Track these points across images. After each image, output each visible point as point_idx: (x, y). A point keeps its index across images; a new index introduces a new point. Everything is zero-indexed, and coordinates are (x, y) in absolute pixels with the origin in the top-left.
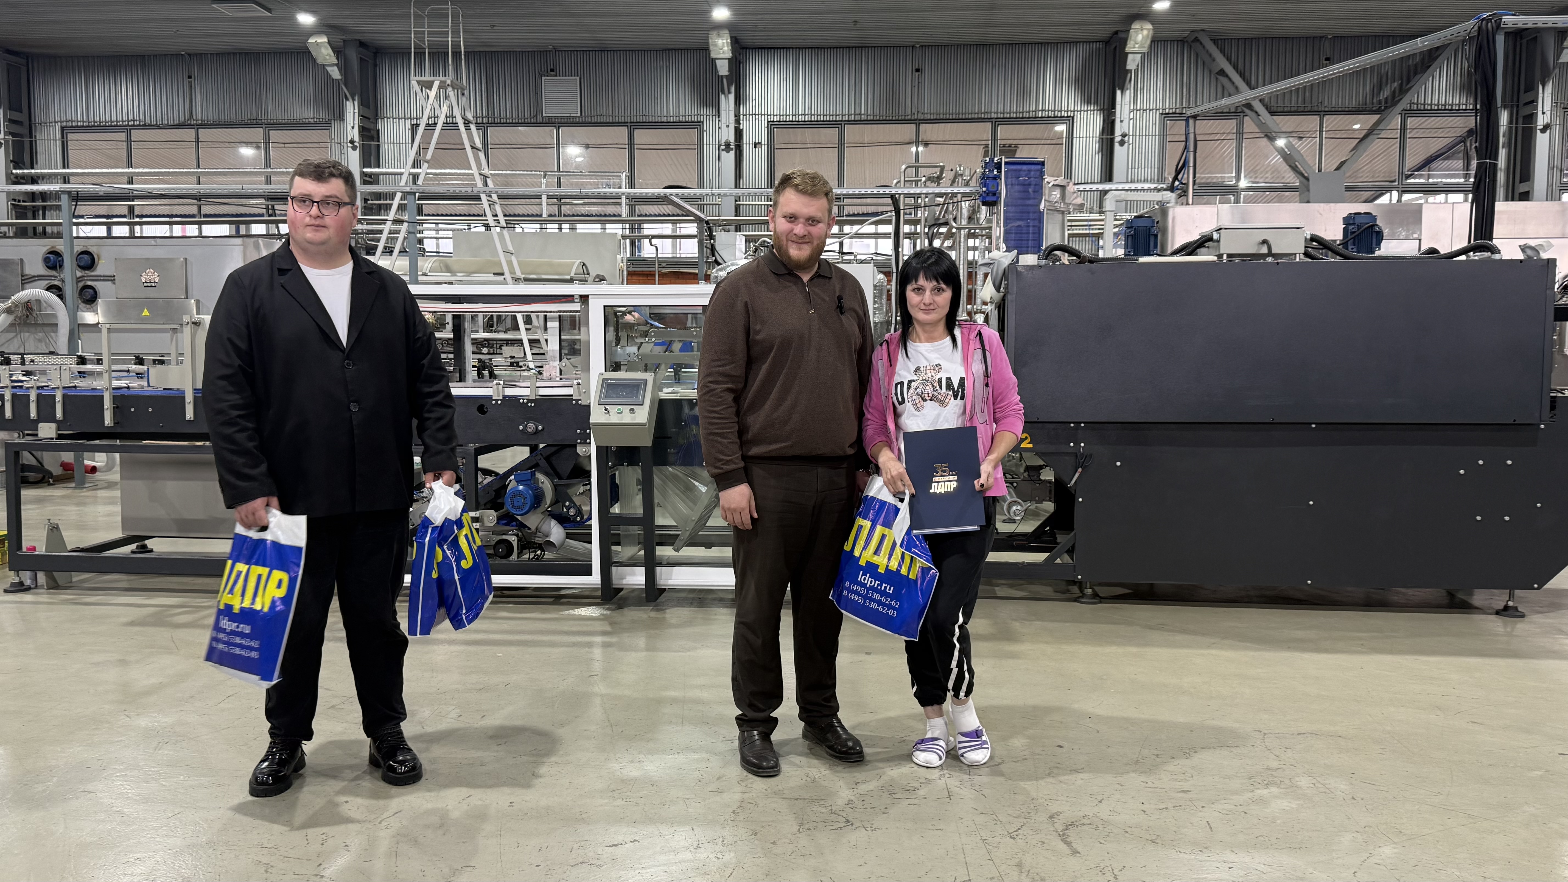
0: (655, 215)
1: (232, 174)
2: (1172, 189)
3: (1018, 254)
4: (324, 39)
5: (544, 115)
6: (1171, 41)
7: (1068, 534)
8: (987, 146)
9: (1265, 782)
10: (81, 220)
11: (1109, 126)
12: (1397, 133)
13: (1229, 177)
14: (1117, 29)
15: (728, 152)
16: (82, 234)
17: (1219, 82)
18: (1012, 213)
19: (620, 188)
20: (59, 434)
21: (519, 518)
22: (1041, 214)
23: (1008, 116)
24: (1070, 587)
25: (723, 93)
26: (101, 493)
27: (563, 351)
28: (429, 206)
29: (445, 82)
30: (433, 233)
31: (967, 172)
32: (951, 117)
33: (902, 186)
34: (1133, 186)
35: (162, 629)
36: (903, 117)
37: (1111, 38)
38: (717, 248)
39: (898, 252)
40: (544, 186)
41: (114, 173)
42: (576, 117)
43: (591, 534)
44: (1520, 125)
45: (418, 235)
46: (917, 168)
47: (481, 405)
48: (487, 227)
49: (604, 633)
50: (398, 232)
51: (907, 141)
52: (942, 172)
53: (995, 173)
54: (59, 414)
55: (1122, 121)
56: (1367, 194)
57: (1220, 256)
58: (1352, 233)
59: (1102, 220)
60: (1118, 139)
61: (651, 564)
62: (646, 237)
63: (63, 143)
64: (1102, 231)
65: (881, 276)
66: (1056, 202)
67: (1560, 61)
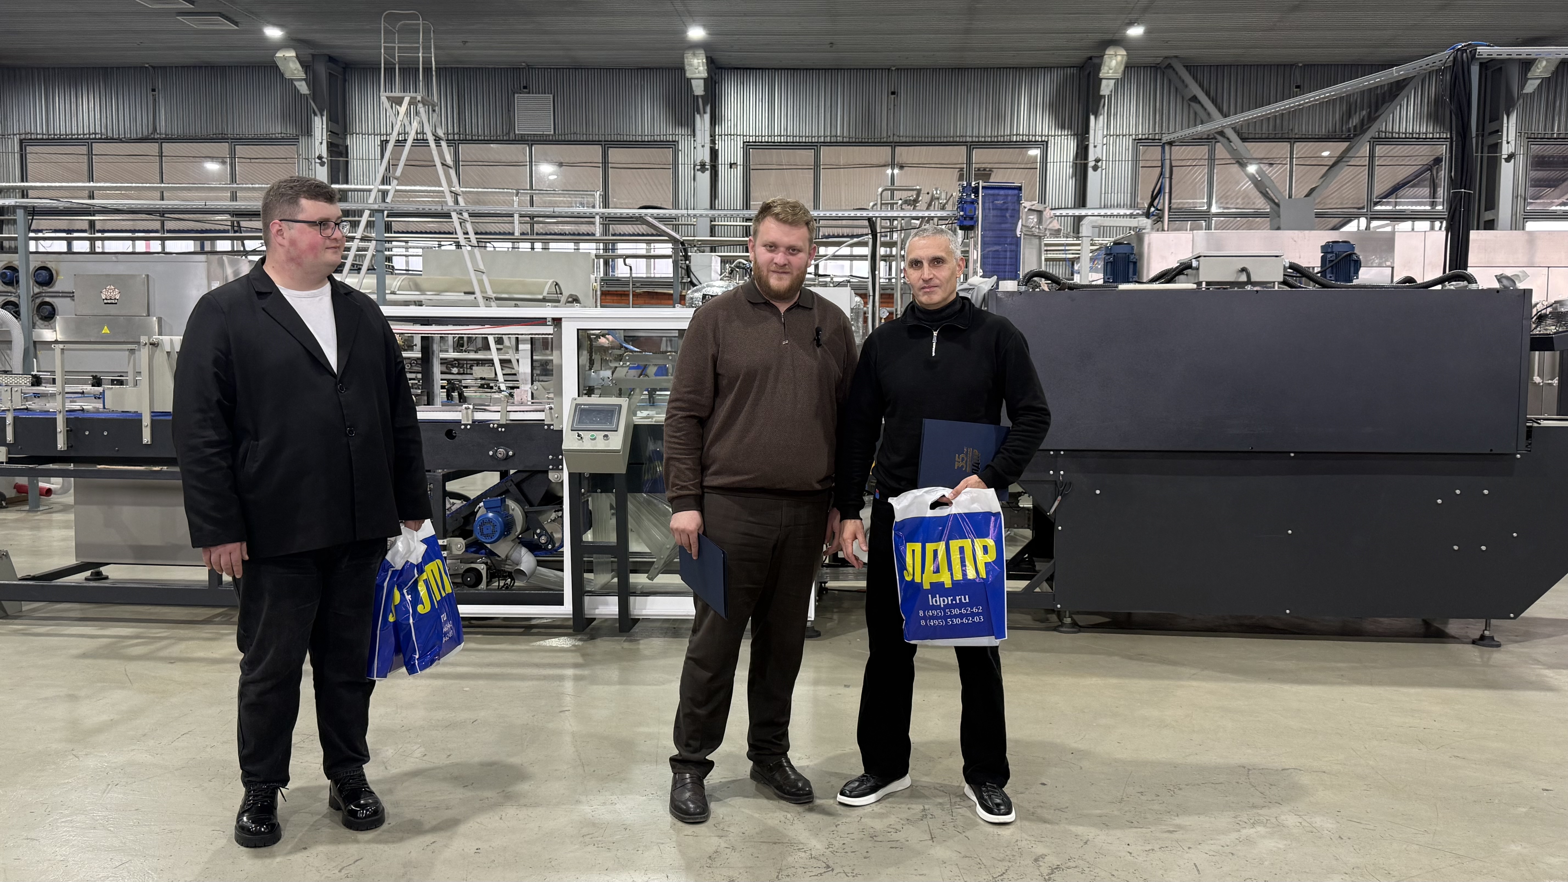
0: (630, 235)
1: (197, 189)
2: (1148, 215)
3: (999, 279)
4: (292, 54)
5: (517, 132)
6: (1144, 67)
7: (1049, 562)
8: (962, 169)
9: (1252, 821)
10: (40, 235)
11: (1082, 151)
12: (1366, 160)
13: (1200, 203)
14: (1090, 54)
15: (703, 172)
16: (41, 249)
17: (1191, 109)
18: (990, 237)
19: (594, 207)
20: (9, 458)
21: (488, 546)
22: (1018, 240)
23: (983, 140)
24: (1049, 616)
25: (699, 113)
26: (57, 517)
27: (534, 371)
28: (398, 223)
29: (416, 98)
30: (402, 251)
31: (943, 196)
32: (926, 140)
33: (879, 209)
34: (1109, 212)
35: (116, 661)
36: (879, 140)
37: (1085, 63)
38: (693, 269)
39: (875, 274)
40: (516, 204)
41: (74, 187)
42: (549, 135)
43: (562, 561)
44: (1485, 155)
45: (387, 253)
46: (892, 191)
47: (450, 429)
48: (458, 246)
49: (576, 666)
50: (366, 249)
51: (883, 163)
52: (918, 195)
53: (973, 197)
54: (10, 438)
55: (1095, 147)
56: (1336, 221)
57: (1199, 284)
58: (1331, 261)
59: (1079, 245)
60: (1091, 164)
61: (625, 593)
62: (620, 256)
63: (21, 156)
64: (1077, 256)
65: (858, 299)
66: (1033, 227)
67: (1524, 91)
